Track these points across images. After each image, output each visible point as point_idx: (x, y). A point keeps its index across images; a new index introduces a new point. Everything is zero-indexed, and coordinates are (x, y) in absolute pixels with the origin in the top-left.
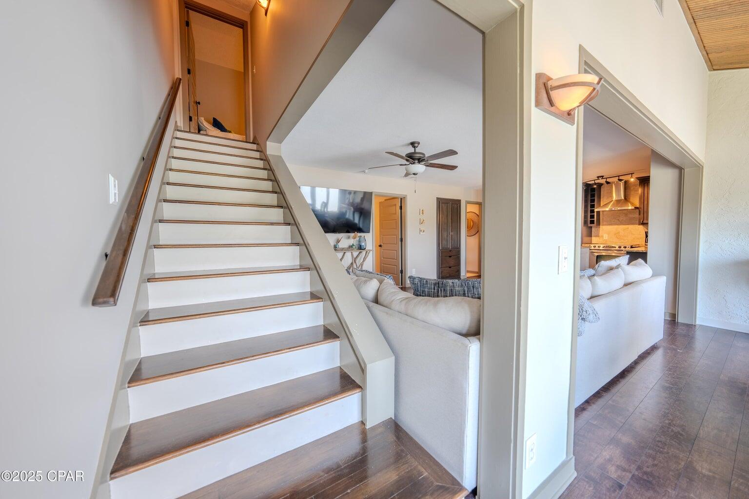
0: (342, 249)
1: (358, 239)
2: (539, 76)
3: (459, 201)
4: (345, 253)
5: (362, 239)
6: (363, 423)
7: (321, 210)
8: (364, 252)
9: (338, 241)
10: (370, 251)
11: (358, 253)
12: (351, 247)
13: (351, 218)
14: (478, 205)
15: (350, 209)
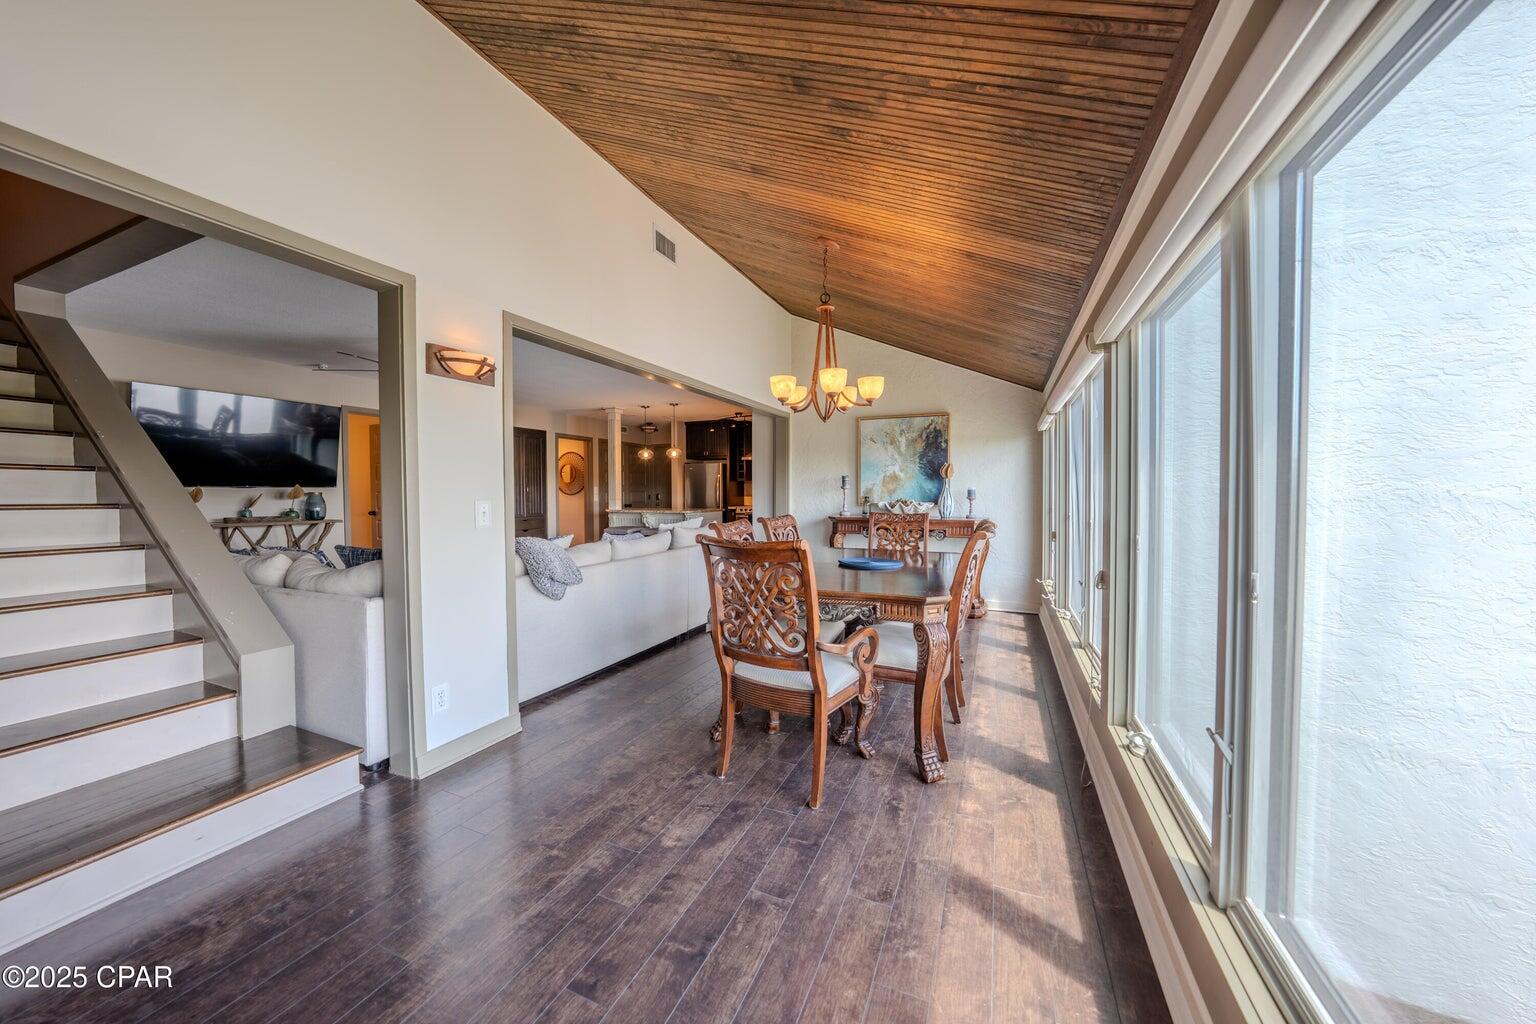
0: (260, 520)
1: (304, 498)
2: (429, 347)
3: (543, 434)
4: (270, 527)
5: (316, 500)
6: (239, 738)
7: (213, 431)
8: (321, 526)
9: (251, 503)
10: (334, 522)
11: (305, 527)
12: (286, 517)
13: (307, 456)
14: (582, 443)
15: (305, 434)
